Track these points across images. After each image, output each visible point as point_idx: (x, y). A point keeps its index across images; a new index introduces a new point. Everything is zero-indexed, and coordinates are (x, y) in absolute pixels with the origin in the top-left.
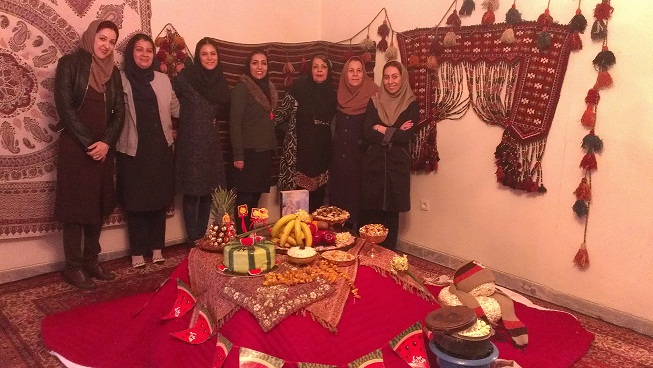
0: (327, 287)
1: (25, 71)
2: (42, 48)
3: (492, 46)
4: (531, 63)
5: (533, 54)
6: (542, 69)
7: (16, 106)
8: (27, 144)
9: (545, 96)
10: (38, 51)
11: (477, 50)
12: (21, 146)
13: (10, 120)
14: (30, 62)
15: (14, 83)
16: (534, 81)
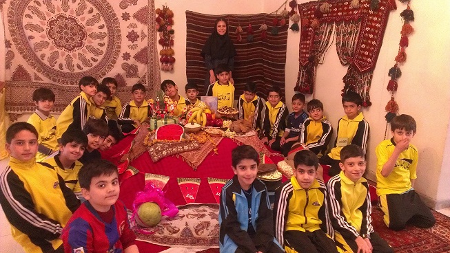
0: (196, 145)
1: (81, 28)
2: (93, 14)
3: (348, 10)
4: (368, 20)
5: (370, 15)
6: (374, 24)
7: (74, 47)
8: (79, 67)
9: (374, 43)
10: (90, 16)
11: (340, 14)
12: (76, 67)
13: (71, 54)
14: (84, 23)
15: (74, 34)
16: (369, 32)
